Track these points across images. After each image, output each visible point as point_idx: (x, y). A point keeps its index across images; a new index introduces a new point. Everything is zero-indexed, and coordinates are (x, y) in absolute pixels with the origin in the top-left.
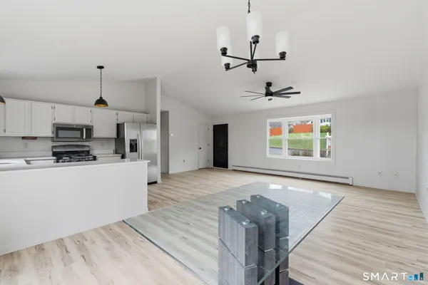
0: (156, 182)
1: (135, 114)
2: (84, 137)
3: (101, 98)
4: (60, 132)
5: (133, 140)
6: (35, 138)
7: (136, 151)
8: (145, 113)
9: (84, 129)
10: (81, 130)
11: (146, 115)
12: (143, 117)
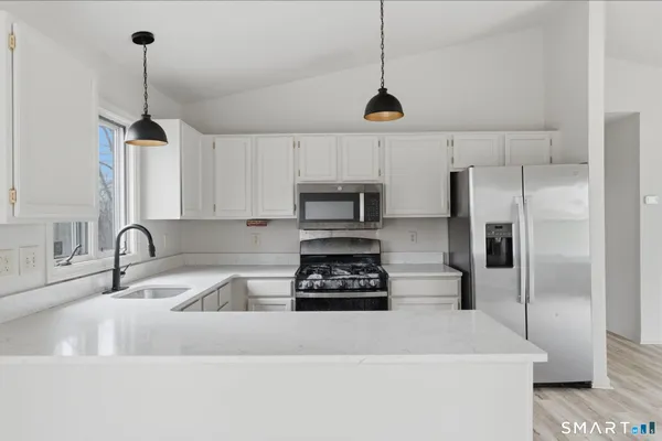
0: (586, 385)
1: (509, 135)
2: (362, 218)
3: (383, 91)
4: (308, 204)
5: (498, 227)
6: (264, 223)
7: (509, 264)
8: (547, 128)
9: (362, 196)
10: (354, 197)
11: (545, 134)
12: (539, 142)
